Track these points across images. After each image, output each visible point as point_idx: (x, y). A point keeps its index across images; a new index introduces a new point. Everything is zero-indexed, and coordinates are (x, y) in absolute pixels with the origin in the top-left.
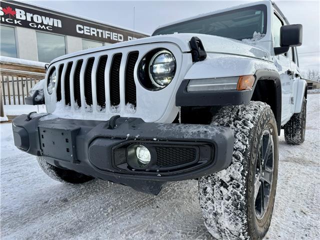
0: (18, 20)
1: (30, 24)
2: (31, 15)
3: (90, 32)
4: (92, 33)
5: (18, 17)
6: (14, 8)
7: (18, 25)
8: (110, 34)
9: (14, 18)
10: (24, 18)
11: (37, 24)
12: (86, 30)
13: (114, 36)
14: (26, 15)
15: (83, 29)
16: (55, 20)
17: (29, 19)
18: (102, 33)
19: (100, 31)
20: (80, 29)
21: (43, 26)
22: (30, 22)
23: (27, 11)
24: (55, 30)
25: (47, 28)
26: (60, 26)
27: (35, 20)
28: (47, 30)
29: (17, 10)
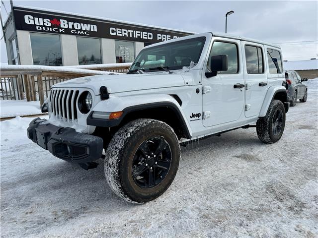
0: (62, 29)
1: (72, 31)
2: (73, 23)
3: (122, 34)
4: (124, 34)
5: (62, 26)
6: (58, 19)
7: (62, 33)
8: (140, 34)
9: (59, 27)
10: (66, 27)
11: (77, 31)
12: (118, 32)
13: (144, 35)
14: (68, 24)
15: (116, 32)
16: (92, 26)
17: (71, 27)
18: (133, 33)
19: (131, 31)
20: (113, 31)
21: (82, 32)
22: (71, 29)
23: (69, 20)
24: (91, 34)
25: (85, 33)
26: (96, 30)
27: (76, 27)
28: (85, 35)
29: (62, 21)
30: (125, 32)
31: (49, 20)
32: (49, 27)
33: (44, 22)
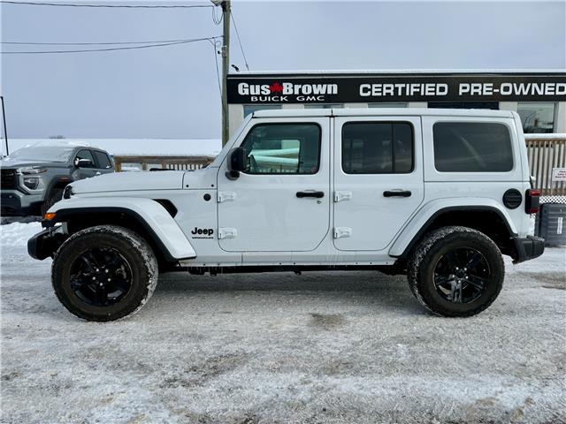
0: (284, 96)
1: (298, 98)
2: (300, 86)
3: (382, 92)
4: (385, 91)
5: (285, 92)
6: (281, 82)
7: (284, 102)
8: (420, 88)
9: (281, 94)
10: (291, 92)
11: (306, 96)
12: (375, 90)
13: (427, 89)
14: (293, 88)
15: (371, 90)
16: (330, 86)
17: (297, 92)
18: (404, 90)
19: (400, 86)
20: (365, 90)
21: (313, 97)
22: (297, 96)
23: (295, 82)
25: (318, 98)
26: (335, 92)
27: (304, 92)
28: (317, 101)
29: (285, 85)
30: (388, 89)
31: (268, 87)
32: (268, 96)
33: (261, 90)
